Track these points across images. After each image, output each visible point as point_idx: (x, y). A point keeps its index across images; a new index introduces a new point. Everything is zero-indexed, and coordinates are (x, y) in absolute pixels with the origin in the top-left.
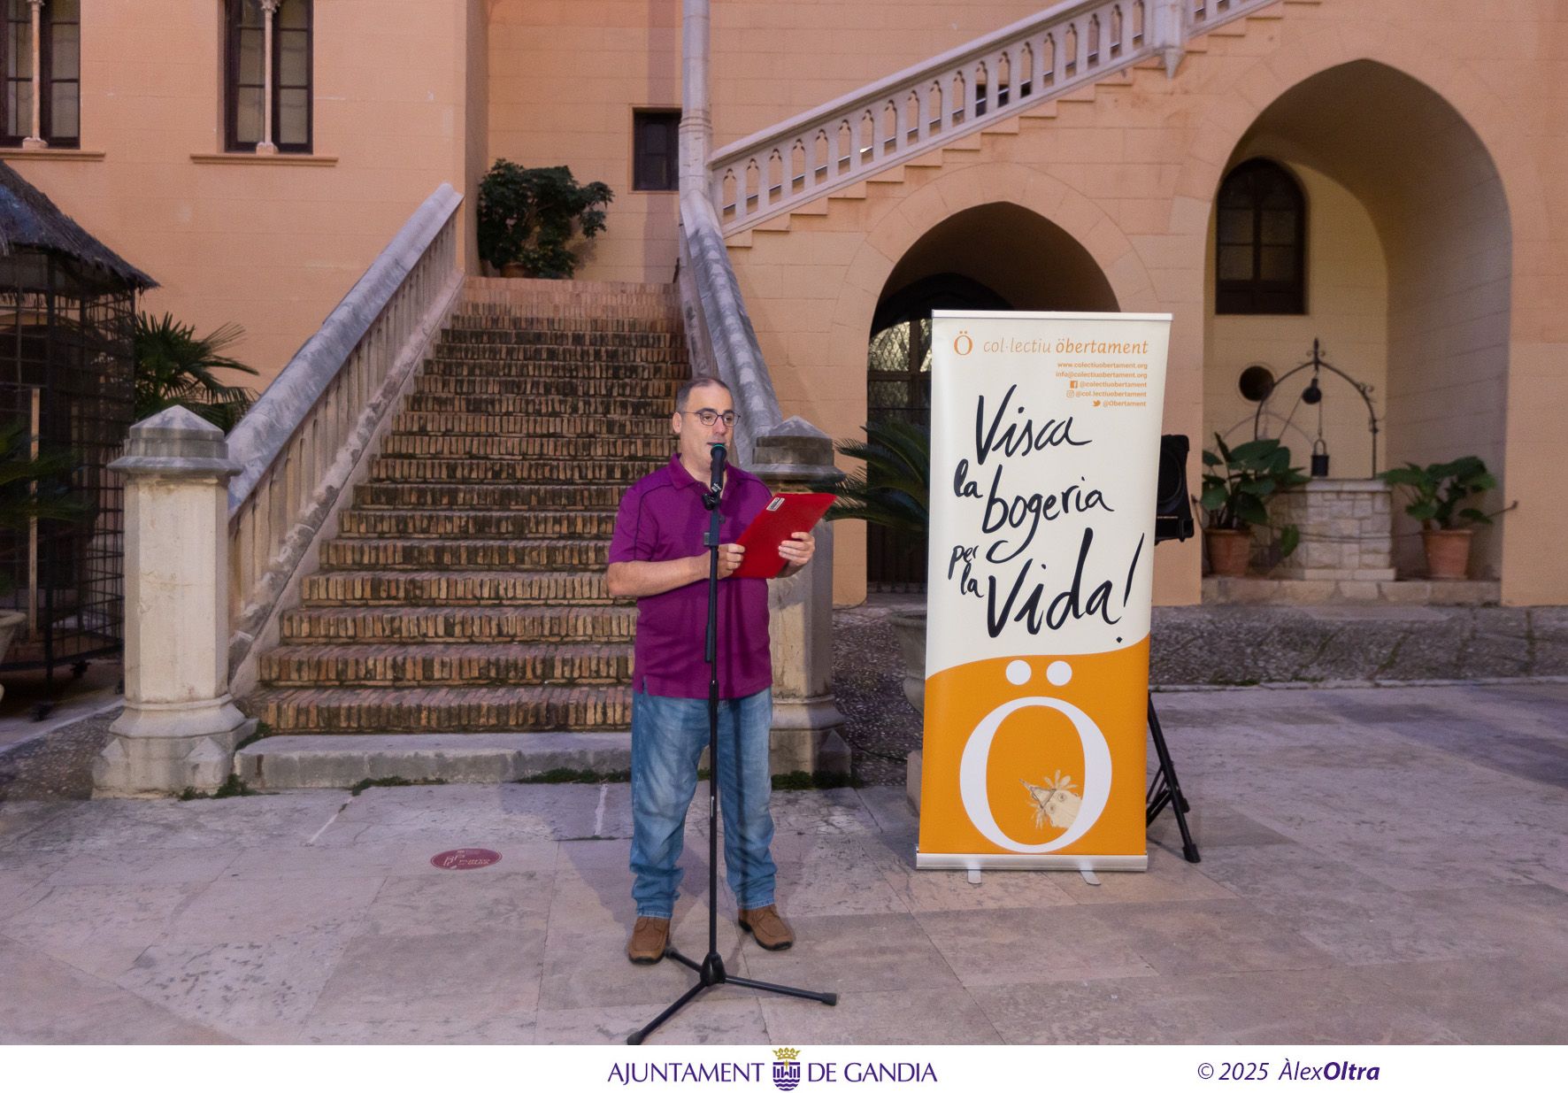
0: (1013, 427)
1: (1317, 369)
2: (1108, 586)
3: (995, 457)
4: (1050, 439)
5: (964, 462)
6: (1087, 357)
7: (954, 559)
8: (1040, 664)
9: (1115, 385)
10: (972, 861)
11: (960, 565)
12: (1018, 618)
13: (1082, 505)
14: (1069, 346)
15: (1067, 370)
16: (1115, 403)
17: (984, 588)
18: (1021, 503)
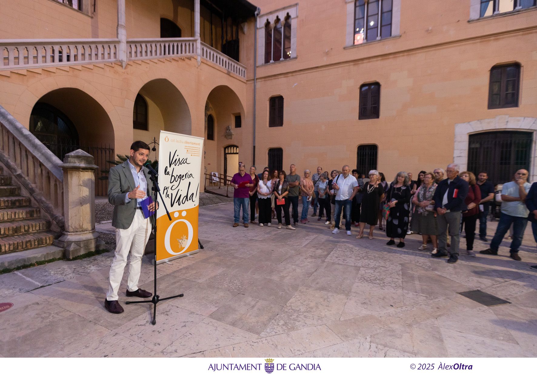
0: (176, 159)
1: (155, 144)
2: (193, 194)
3: (173, 166)
4: (183, 162)
5: (167, 167)
6: (190, 145)
7: (164, 190)
8: (180, 212)
9: (195, 151)
10: (166, 260)
11: (166, 191)
12: (176, 203)
13: (189, 177)
14: (187, 143)
15: (187, 147)
16: (195, 155)
17: (170, 196)
18: (177, 176)
